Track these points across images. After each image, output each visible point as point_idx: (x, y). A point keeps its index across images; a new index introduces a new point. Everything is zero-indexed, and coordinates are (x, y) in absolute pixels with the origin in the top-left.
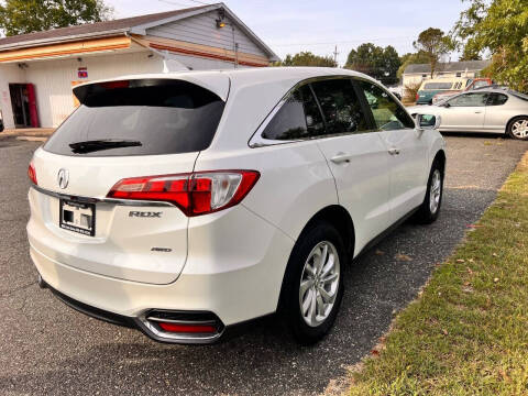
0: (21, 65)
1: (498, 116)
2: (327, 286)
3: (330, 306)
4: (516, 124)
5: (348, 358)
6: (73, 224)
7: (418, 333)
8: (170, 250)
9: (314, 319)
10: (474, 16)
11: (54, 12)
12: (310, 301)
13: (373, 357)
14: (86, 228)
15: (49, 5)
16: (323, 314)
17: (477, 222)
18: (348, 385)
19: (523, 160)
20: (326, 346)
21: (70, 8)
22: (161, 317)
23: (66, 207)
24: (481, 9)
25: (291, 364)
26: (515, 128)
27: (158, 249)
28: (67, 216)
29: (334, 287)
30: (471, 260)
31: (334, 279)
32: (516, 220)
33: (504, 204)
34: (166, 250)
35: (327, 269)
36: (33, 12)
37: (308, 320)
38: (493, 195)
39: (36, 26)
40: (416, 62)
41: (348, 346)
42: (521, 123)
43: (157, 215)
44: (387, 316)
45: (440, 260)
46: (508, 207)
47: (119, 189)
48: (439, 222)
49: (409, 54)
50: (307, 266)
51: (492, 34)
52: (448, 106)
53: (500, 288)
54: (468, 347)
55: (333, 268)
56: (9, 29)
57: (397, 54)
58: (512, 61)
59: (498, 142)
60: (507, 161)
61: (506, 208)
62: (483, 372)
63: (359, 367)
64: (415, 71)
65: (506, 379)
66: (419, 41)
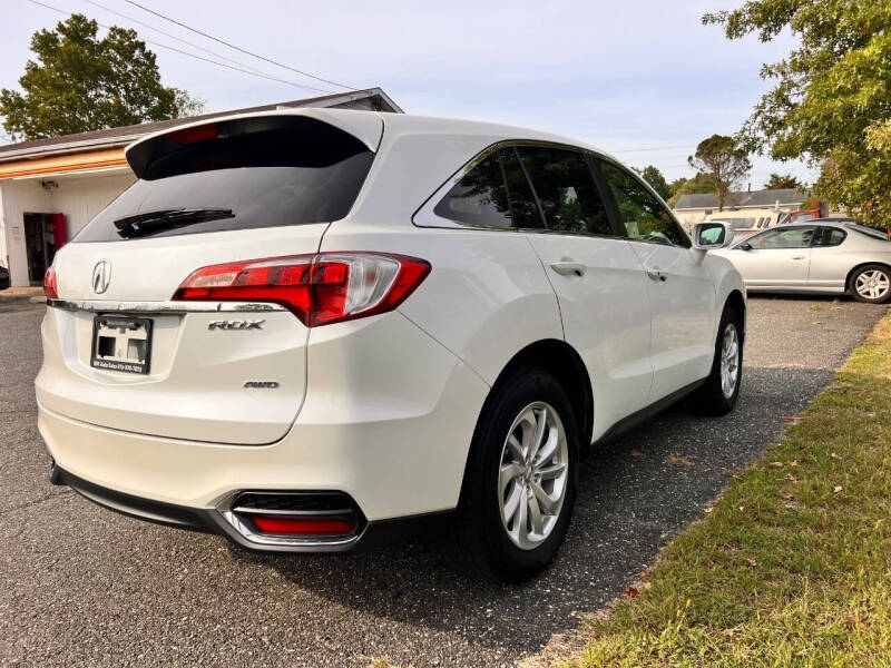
0: (47, 184)
1: (831, 263)
2: (547, 484)
3: (553, 520)
4: (863, 277)
5: (584, 603)
6: (115, 358)
7: (704, 564)
8: (276, 385)
9: (523, 536)
10: (785, 101)
11: (106, 107)
12: (517, 502)
13: (628, 600)
14: (137, 361)
15: (97, 96)
16: (539, 531)
17: (804, 413)
18: (583, 642)
19: (877, 330)
20: (545, 586)
21: (132, 101)
22: (258, 507)
23: (104, 332)
24: (794, 90)
25: (483, 611)
26: (860, 284)
27: (255, 385)
28: (105, 346)
29: (559, 486)
30: (795, 463)
31: (557, 474)
32: (868, 410)
33: (848, 388)
34: (268, 385)
35: (546, 454)
36: (71, 108)
37: (515, 535)
38: (830, 377)
39: (75, 129)
40: (695, 191)
41: (583, 584)
42: (870, 275)
43: (255, 326)
44: (651, 542)
45: (740, 463)
46: (854, 393)
47: (193, 285)
48: (739, 413)
49: (684, 180)
50: (511, 439)
51: (815, 125)
52: (748, 248)
53: (846, 502)
54: (793, 583)
55: (557, 453)
56: (29, 133)
57: (663, 180)
58: (850, 170)
59: (834, 306)
60: (849, 332)
61: (850, 392)
62: (819, 619)
63: (602, 615)
64: (694, 205)
65: (859, 626)
66: (698, 155)
